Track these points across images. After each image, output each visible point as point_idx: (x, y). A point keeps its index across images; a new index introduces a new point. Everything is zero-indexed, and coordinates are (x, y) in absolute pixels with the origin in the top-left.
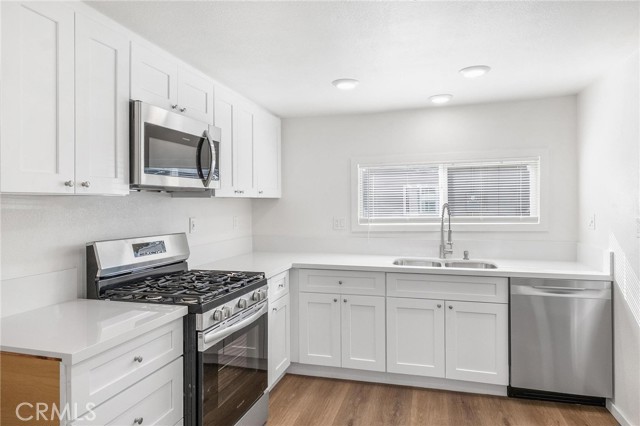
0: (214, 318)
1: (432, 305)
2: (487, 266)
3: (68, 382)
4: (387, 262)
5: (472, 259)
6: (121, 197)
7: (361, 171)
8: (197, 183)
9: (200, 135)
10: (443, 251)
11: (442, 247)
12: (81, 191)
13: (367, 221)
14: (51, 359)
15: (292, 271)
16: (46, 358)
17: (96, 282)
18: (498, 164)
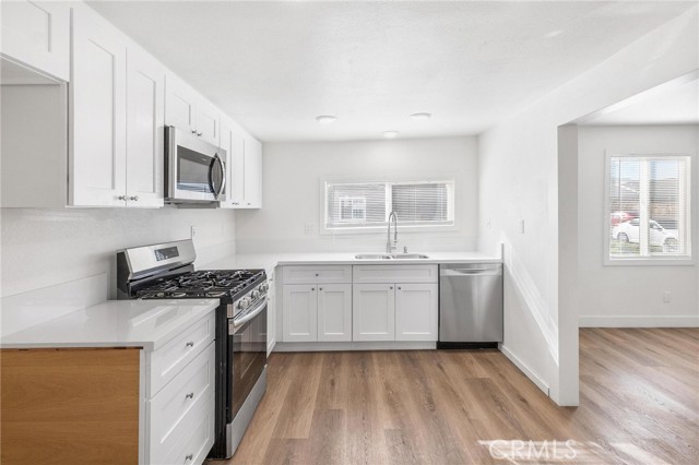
0: (239, 307)
1: (386, 287)
2: (420, 257)
3: (148, 366)
4: (350, 257)
5: (409, 253)
6: (156, 209)
7: (327, 186)
8: (209, 197)
9: (213, 156)
10: (389, 247)
11: (389, 244)
12: (131, 204)
13: (332, 226)
14: (130, 348)
15: (277, 267)
16: (124, 348)
17: (128, 284)
18: (427, 182)
